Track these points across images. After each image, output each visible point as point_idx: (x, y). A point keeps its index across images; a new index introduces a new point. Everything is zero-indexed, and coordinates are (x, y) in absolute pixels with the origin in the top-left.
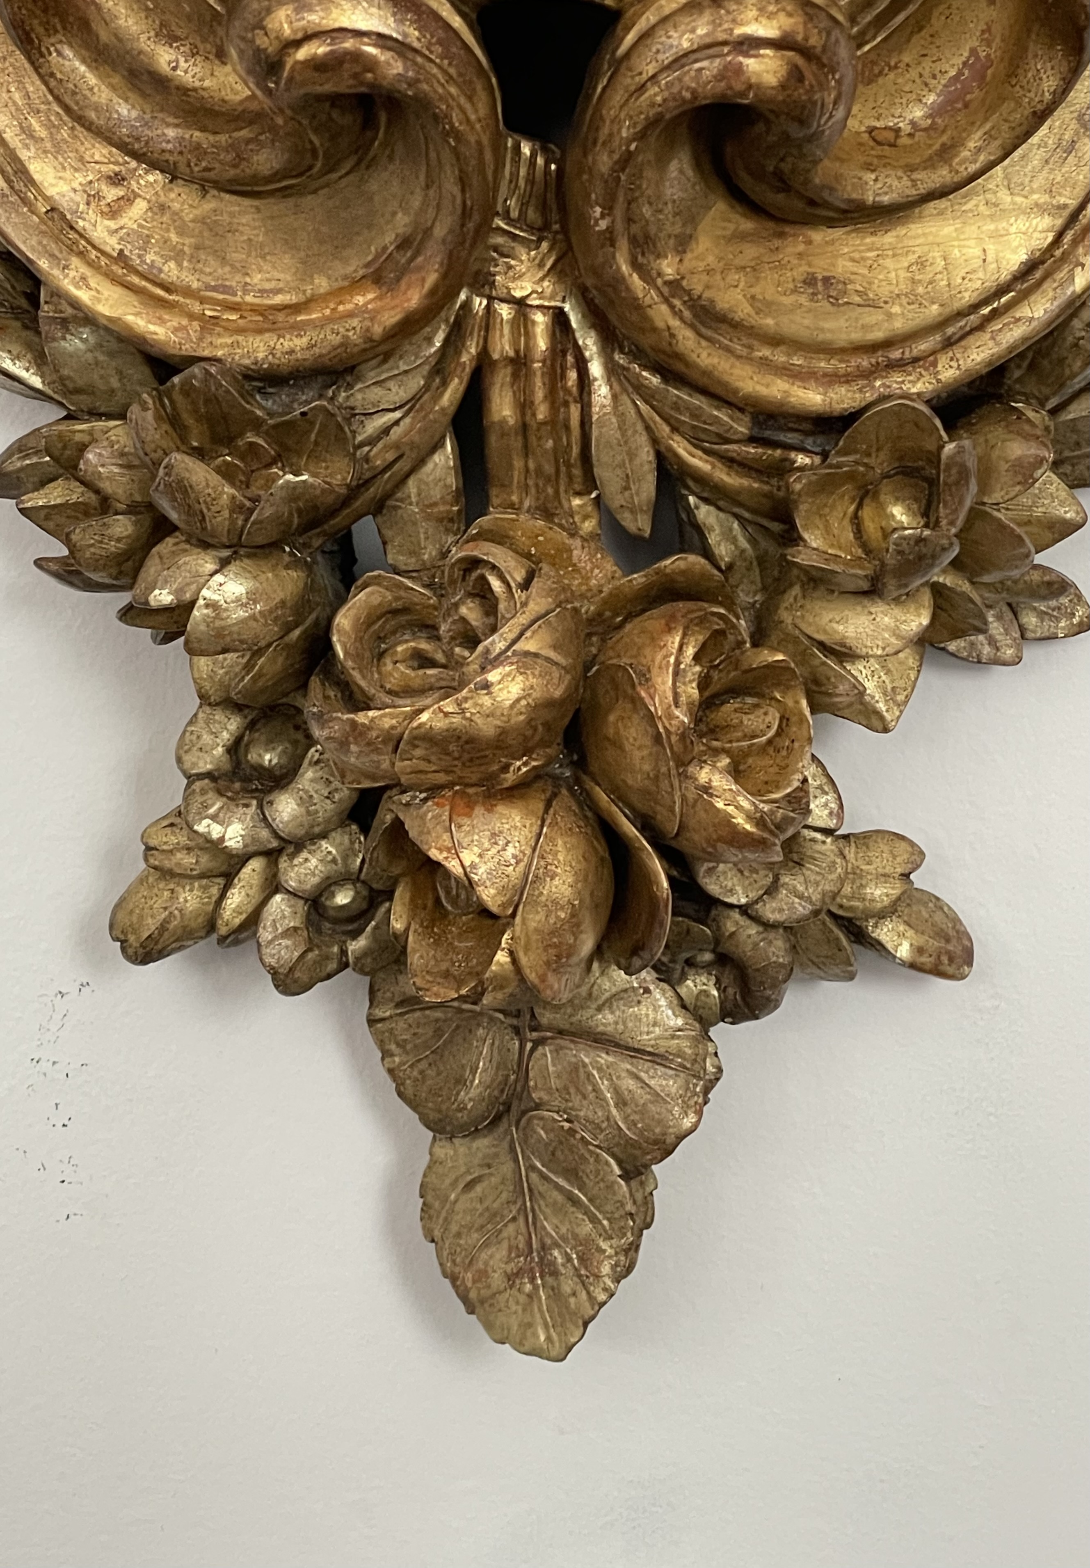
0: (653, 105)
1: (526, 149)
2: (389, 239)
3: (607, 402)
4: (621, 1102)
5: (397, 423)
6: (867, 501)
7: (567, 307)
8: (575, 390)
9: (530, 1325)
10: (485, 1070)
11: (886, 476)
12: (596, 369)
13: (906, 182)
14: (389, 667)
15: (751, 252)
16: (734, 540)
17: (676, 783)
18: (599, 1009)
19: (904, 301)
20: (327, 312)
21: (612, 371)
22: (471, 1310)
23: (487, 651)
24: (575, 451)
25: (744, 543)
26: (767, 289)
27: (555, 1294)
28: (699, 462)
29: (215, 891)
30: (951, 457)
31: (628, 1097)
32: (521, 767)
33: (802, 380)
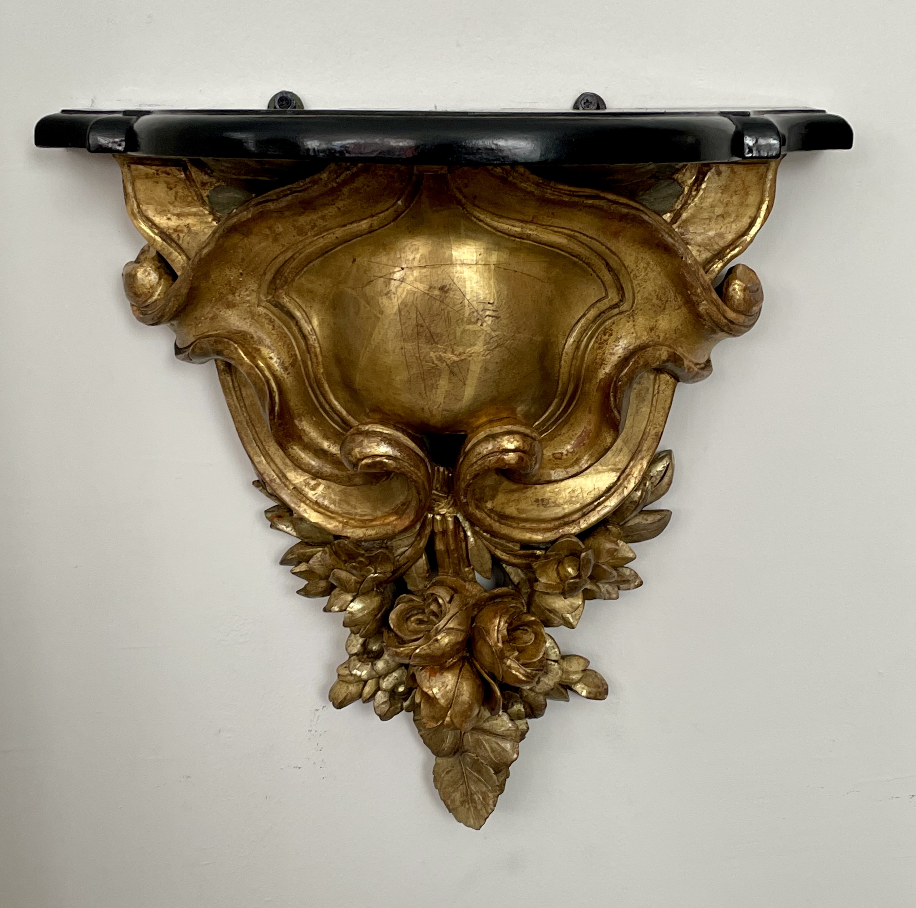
0: (476, 470)
1: (441, 469)
2: (398, 502)
3: (473, 543)
4: (493, 751)
5: (407, 550)
6: (560, 565)
7: (458, 515)
8: (463, 538)
9: (468, 818)
10: (450, 738)
11: (566, 556)
12: (469, 533)
13: (565, 473)
14: (409, 624)
15: (516, 495)
16: (519, 575)
17: (500, 665)
18: (484, 722)
19: (568, 503)
20: (382, 522)
21: (474, 533)
22: (450, 811)
23: (437, 628)
24: (465, 556)
25: (522, 576)
26: (523, 505)
27: (475, 808)
28: (505, 557)
29: (361, 686)
30: (584, 557)
31: (494, 749)
32: (451, 661)
33: (536, 532)
